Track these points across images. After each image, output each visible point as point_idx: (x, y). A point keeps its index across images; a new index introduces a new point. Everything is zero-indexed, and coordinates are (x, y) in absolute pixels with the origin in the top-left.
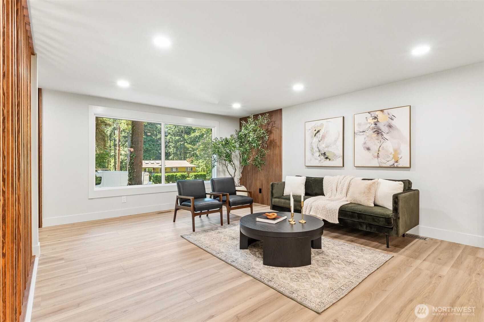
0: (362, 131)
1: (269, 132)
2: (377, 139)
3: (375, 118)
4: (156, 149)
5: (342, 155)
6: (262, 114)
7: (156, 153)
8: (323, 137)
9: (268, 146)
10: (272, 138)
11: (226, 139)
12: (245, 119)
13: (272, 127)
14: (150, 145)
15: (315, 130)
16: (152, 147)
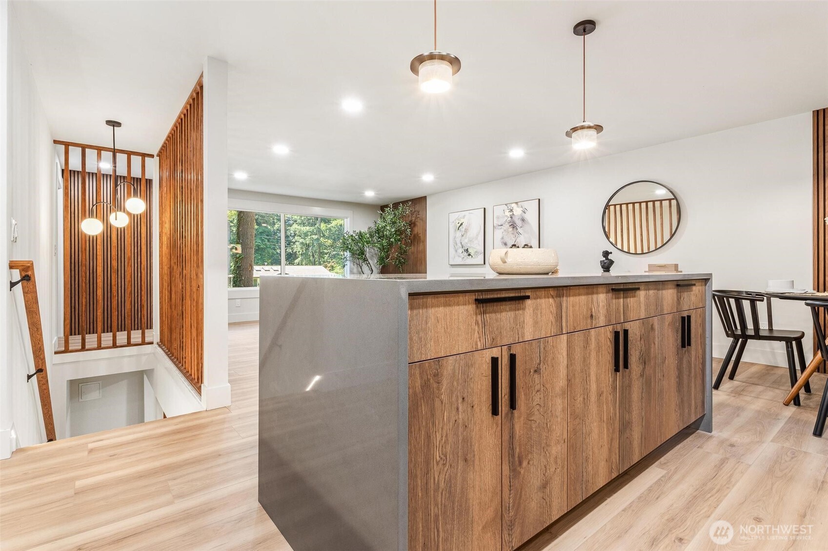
0: (500, 224)
1: (412, 225)
2: (513, 234)
3: (511, 211)
4: (273, 246)
5: (483, 251)
6: (405, 202)
7: (273, 253)
8: (466, 230)
9: (411, 242)
10: (416, 232)
11: (360, 232)
12: (383, 208)
13: (416, 218)
14: (263, 240)
15: (459, 223)
16: (266, 244)
